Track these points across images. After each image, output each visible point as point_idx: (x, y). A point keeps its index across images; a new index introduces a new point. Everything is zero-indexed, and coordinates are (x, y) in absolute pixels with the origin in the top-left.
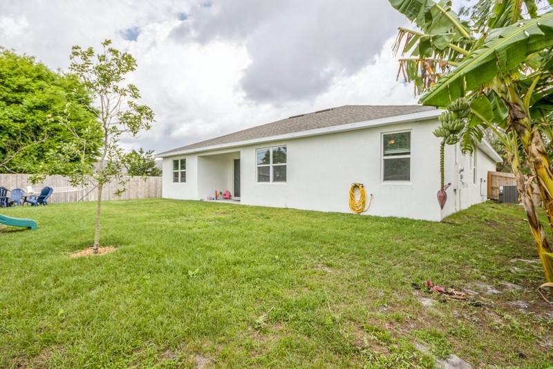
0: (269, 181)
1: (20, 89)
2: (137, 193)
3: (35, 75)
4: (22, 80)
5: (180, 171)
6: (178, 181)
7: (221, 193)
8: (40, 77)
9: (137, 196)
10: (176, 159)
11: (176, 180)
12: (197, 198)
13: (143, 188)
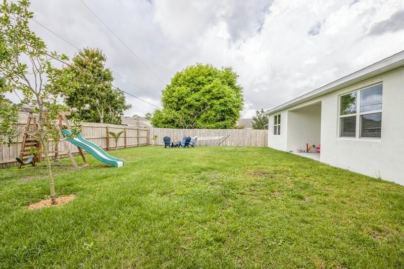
0: (355, 136)
1: (199, 84)
2: (256, 142)
3: (207, 74)
4: (201, 78)
5: (277, 125)
6: (276, 134)
7: (314, 146)
8: (210, 75)
9: (256, 145)
10: (276, 114)
11: (275, 133)
12: (285, 150)
13: (261, 138)
